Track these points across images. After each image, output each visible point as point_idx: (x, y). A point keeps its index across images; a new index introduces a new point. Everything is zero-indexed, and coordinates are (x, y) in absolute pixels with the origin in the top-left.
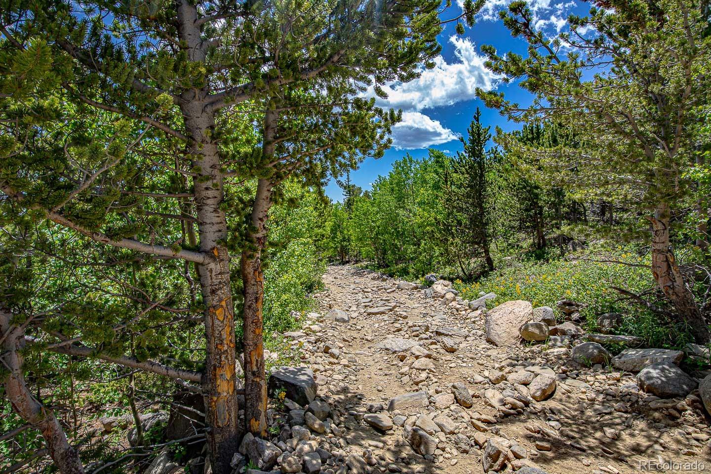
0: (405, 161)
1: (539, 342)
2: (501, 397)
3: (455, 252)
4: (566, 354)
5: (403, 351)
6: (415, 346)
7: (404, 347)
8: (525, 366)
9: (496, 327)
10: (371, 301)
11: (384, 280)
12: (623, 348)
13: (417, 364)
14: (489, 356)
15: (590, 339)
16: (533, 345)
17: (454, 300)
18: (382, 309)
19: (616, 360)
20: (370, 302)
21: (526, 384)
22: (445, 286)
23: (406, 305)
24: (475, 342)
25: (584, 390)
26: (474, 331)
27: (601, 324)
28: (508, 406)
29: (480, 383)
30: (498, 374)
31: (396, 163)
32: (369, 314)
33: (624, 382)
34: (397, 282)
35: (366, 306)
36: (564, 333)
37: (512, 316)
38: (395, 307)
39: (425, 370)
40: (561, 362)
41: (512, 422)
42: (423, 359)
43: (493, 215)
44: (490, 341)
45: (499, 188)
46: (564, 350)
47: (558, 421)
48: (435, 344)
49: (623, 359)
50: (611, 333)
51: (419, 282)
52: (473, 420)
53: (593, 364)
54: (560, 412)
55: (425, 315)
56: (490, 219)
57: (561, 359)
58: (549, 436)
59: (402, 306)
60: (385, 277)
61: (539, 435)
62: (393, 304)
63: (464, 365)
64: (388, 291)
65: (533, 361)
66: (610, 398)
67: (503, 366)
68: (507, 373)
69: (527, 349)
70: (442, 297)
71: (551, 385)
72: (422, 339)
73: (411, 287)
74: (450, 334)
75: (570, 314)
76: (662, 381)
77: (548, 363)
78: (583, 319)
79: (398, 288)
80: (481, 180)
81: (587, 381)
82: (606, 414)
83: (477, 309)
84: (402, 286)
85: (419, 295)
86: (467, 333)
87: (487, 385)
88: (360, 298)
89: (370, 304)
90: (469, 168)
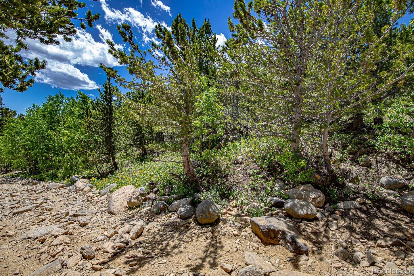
0: (57, 96)
1: (137, 207)
2: (113, 244)
3: (92, 160)
4: (150, 210)
5: (44, 236)
6: (56, 229)
7: (46, 232)
8: (128, 222)
9: (114, 203)
10: (19, 202)
11: (34, 184)
12: (173, 201)
13: (55, 241)
14: (109, 222)
15: (161, 200)
16: (134, 209)
17: (90, 191)
18: (29, 207)
19: (170, 208)
20: (17, 203)
21: (128, 232)
22: (85, 183)
23: (53, 200)
24: (102, 215)
25: (156, 226)
26: (101, 209)
27: (165, 192)
28: (117, 249)
29: (101, 240)
30: (113, 231)
31: (50, 97)
32: (14, 214)
33: (172, 217)
34: (47, 184)
35: (12, 208)
36: (150, 199)
37: (124, 195)
38: (42, 203)
39: (61, 244)
40: (147, 215)
41: (118, 257)
42: (61, 236)
43: (117, 137)
44: (111, 213)
45: (122, 122)
46: (148, 208)
47: (142, 247)
48: (72, 223)
49: (173, 206)
50: (169, 195)
51: (65, 182)
52: (94, 266)
53: (161, 212)
54: (144, 242)
55: (67, 205)
56: (116, 140)
57: (147, 213)
58: (137, 257)
59: (48, 202)
60: (35, 181)
61: (132, 259)
62: (40, 201)
63: (92, 232)
64: (37, 192)
65: (133, 218)
66: (166, 226)
67: (116, 226)
68: (118, 229)
69: (131, 212)
70: (82, 191)
71: (141, 228)
72: (62, 222)
73: (58, 186)
74: (84, 214)
75: (152, 189)
76: (185, 212)
77: (141, 217)
78: (158, 190)
79: (47, 189)
80: (111, 117)
81: (157, 221)
82: (164, 235)
83: (105, 194)
84: (50, 187)
85: (64, 191)
86: (96, 211)
87: (106, 240)
88: (7, 202)
89: (18, 205)
90: (103, 108)
